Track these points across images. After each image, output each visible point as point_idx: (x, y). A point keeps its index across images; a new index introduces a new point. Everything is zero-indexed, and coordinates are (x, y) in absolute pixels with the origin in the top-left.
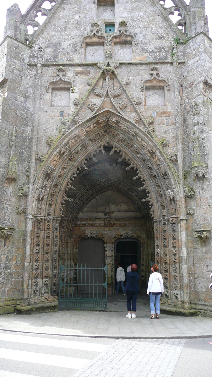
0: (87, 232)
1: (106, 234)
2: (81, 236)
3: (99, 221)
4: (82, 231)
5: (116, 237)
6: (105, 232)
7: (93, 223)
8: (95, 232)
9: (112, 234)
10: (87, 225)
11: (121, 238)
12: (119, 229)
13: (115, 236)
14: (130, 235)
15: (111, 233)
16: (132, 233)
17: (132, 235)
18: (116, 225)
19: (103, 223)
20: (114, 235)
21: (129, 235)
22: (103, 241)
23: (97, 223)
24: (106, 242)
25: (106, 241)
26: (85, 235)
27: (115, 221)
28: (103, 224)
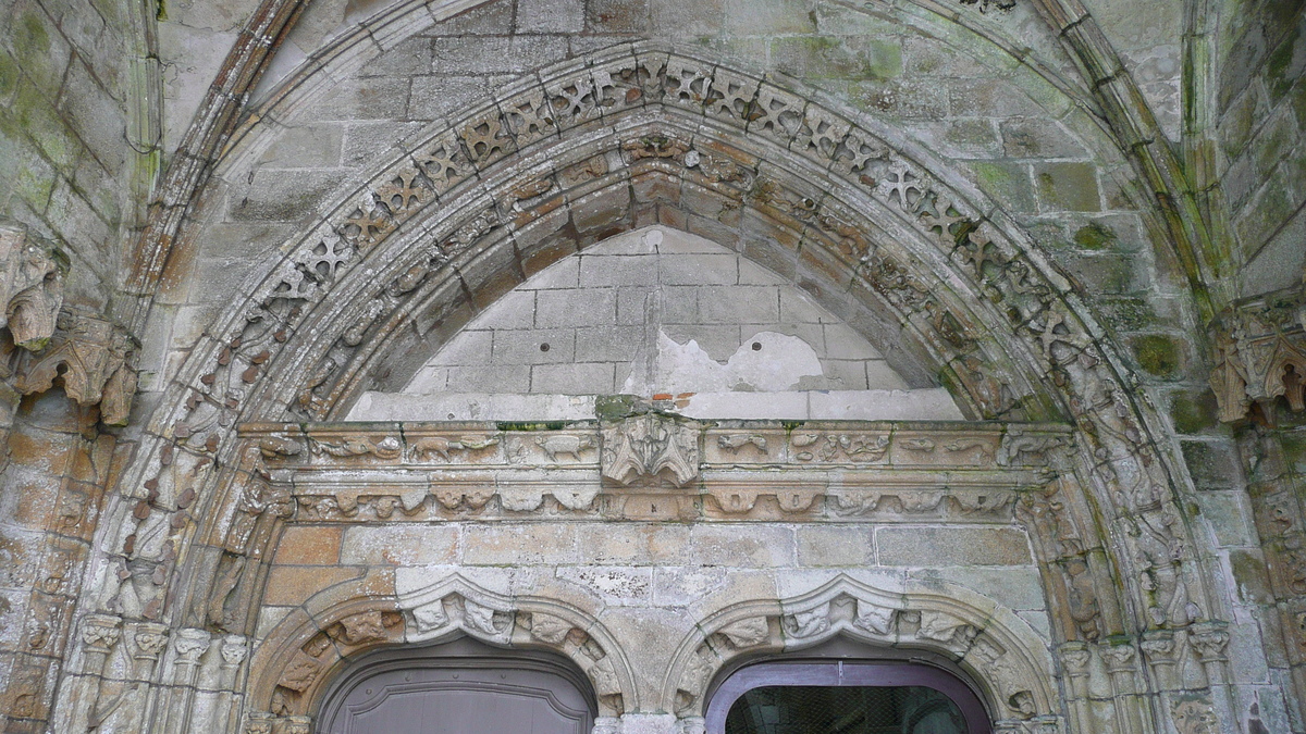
0: (406, 581)
1: (612, 600)
2: (339, 625)
3: (541, 460)
4: (363, 570)
5: (721, 637)
6: (604, 583)
7: (477, 483)
8: (497, 582)
9: (682, 594)
10: (410, 503)
11: (776, 643)
12: (748, 546)
13: (710, 618)
14: (874, 616)
15: (664, 588)
16: (892, 584)
17: (899, 614)
18: (724, 496)
19: (582, 483)
20: (701, 615)
21: (863, 608)
22: (583, 684)
23: (523, 483)
24: (615, 687)
25: (606, 683)
26: (385, 614)
27: (713, 454)
28: (588, 494)
